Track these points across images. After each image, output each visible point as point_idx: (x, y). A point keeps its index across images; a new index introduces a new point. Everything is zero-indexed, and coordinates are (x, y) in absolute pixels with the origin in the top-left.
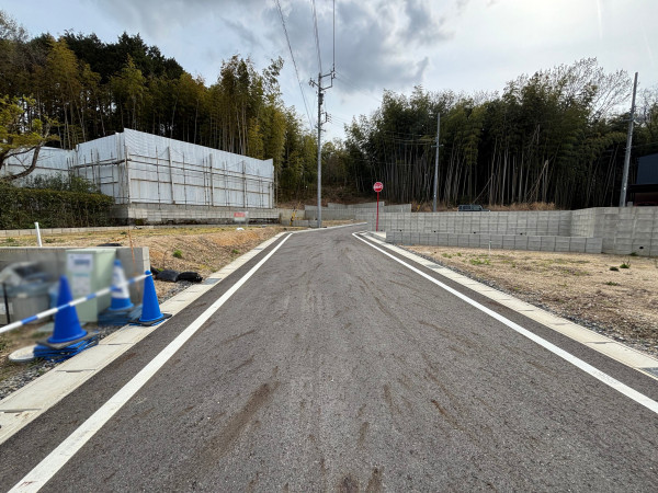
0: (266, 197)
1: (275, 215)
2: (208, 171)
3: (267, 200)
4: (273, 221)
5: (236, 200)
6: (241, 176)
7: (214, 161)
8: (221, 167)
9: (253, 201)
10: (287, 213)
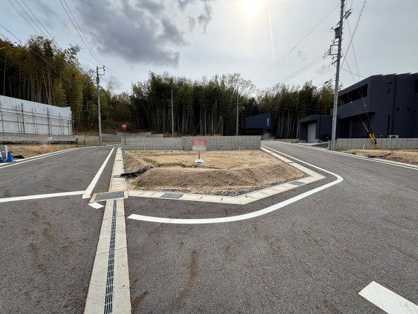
0: (66, 129)
1: (73, 139)
2: (20, 114)
3: (67, 131)
4: (72, 143)
5: (43, 130)
6: (47, 116)
7: (24, 107)
8: (30, 111)
9: (55, 131)
10: (81, 138)
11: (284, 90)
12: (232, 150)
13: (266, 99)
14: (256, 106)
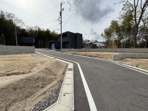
11: (39, 29)
12: (17, 53)
13: (31, 31)
14: (26, 33)
